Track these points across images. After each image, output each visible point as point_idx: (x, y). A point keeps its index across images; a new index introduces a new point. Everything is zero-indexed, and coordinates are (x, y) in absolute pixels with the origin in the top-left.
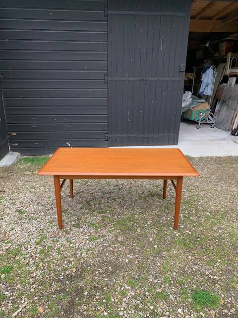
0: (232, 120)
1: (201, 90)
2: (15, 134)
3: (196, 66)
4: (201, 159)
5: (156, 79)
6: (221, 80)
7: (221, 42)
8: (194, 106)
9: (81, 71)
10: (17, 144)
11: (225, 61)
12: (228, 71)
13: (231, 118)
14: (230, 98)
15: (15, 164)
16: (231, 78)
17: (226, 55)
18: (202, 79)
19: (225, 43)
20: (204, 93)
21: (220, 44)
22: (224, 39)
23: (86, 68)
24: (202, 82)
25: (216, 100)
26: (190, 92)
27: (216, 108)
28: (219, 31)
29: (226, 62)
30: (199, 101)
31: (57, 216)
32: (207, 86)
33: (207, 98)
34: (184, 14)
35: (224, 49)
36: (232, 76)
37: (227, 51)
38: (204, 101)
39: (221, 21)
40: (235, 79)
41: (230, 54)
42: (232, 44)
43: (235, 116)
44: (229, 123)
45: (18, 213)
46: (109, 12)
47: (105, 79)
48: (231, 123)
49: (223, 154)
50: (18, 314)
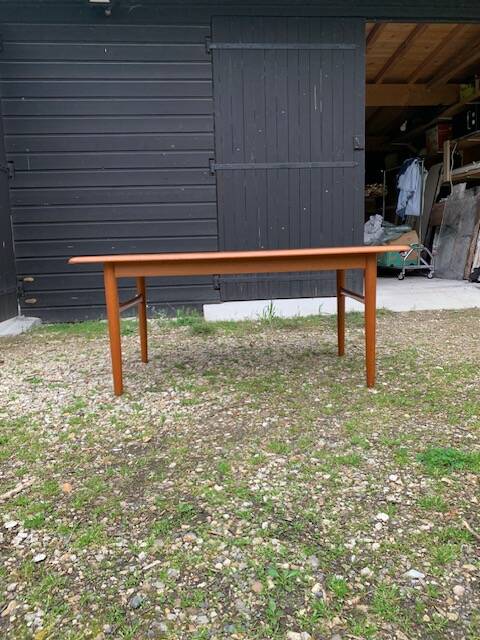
0: (468, 258)
1: (400, 207)
2: (31, 279)
3: (384, 169)
4: (412, 313)
5: (310, 164)
6: (438, 192)
7: (428, 128)
8: (389, 238)
9: (164, 153)
10: (35, 301)
11: (440, 159)
12: (449, 175)
13: (465, 252)
14: (459, 216)
15: (28, 333)
16: (456, 187)
17: (441, 147)
18: (399, 186)
19: (437, 128)
20: (407, 213)
21: (428, 132)
22: (433, 122)
23: (173, 146)
24: (399, 190)
25: (432, 228)
26: (379, 217)
27: (434, 246)
28: (423, 104)
29: (442, 160)
30: (397, 228)
31: (111, 382)
32: (410, 197)
33: (414, 223)
34: (352, 46)
35: (436, 138)
36: (456, 182)
37: (443, 139)
38: (407, 228)
39: (423, 86)
40: (463, 186)
41: (447, 144)
42: (450, 129)
43: (472, 249)
44: (463, 263)
45: (28, 383)
46: (214, 46)
47: (209, 168)
48: (467, 264)
49: (457, 306)
50: (13, 495)
